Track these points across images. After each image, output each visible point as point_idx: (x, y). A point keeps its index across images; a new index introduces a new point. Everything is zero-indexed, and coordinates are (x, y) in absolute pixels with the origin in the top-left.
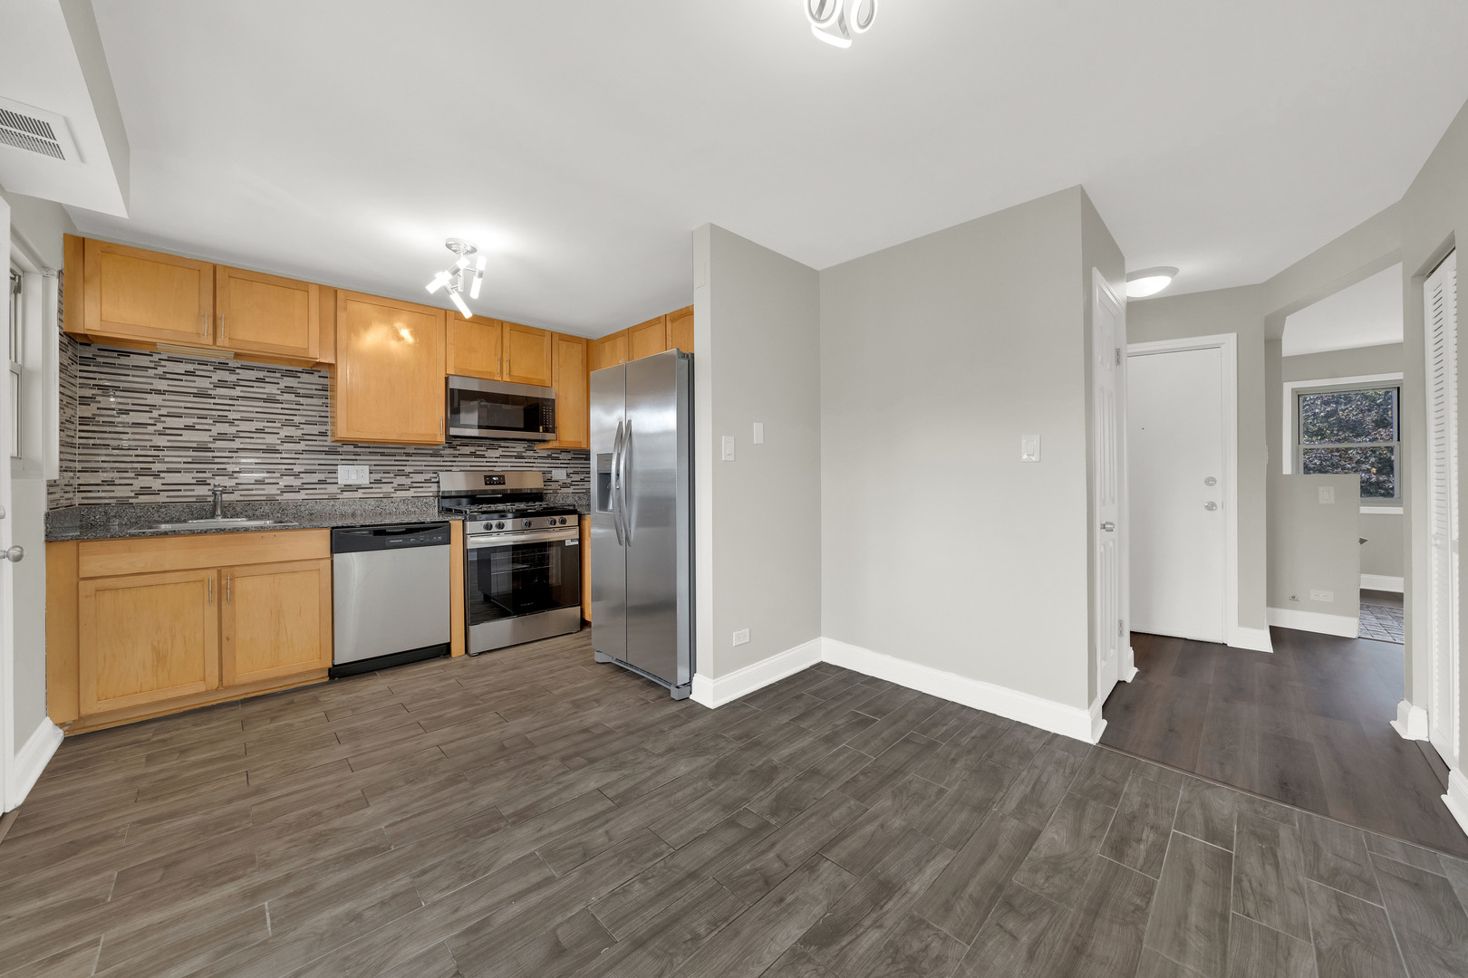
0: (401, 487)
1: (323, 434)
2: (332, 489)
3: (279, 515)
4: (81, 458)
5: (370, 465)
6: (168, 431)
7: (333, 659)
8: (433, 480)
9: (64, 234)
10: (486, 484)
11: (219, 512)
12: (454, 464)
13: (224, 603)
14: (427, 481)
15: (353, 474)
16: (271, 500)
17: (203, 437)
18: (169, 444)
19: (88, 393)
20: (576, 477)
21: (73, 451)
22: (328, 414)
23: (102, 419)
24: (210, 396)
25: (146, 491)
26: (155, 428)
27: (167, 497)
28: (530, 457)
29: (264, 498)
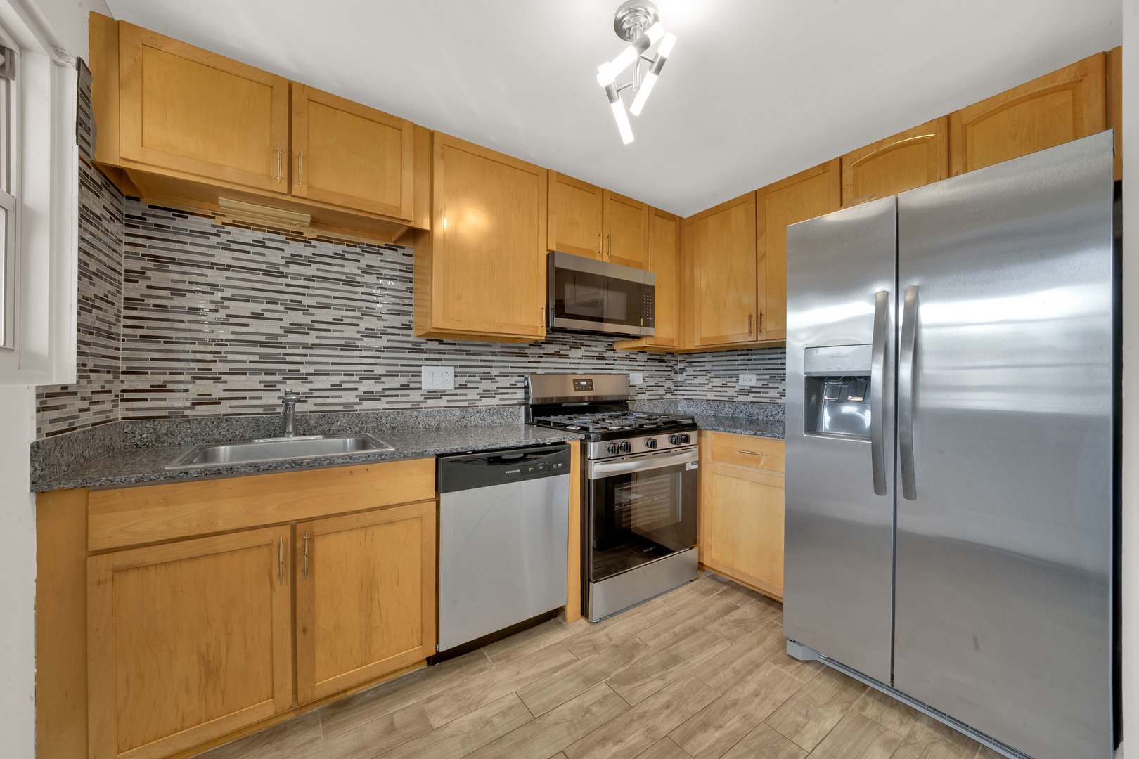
0: (486, 394)
1: (407, 327)
2: (415, 396)
3: (357, 429)
4: (128, 354)
5: (456, 366)
6: (232, 320)
7: (437, 642)
8: (519, 385)
9: (92, 13)
10: (576, 390)
11: (290, 428)
12: (539, 365)
13: (299, 577)
14: (513, 386)
15: (438, 377)
16: (349, 409)
17: (273, 328)
18: (233, 337)
19: (136, 265)
20: (651, 382)
21: (114, 344)
22: (412, 302)
23: (152, 302)
24: (281, 275)
25: (204, 399)
26: (217, 315)
27: (230, 407)
28: (610, 358)
29: (341, 408)
